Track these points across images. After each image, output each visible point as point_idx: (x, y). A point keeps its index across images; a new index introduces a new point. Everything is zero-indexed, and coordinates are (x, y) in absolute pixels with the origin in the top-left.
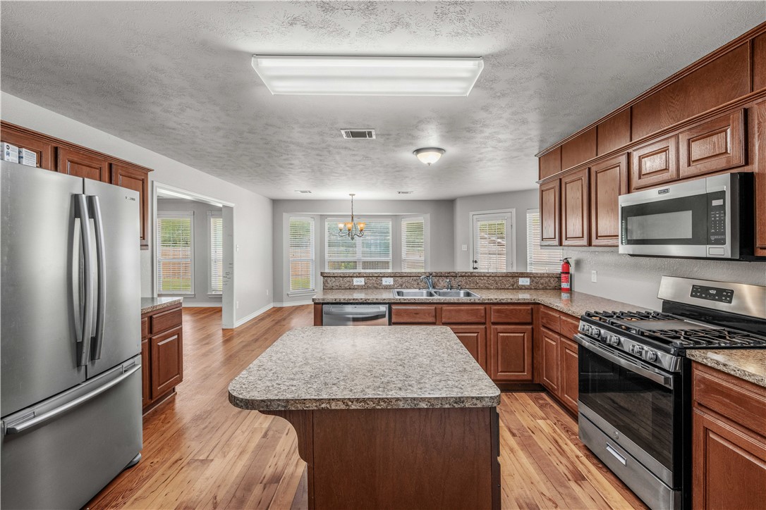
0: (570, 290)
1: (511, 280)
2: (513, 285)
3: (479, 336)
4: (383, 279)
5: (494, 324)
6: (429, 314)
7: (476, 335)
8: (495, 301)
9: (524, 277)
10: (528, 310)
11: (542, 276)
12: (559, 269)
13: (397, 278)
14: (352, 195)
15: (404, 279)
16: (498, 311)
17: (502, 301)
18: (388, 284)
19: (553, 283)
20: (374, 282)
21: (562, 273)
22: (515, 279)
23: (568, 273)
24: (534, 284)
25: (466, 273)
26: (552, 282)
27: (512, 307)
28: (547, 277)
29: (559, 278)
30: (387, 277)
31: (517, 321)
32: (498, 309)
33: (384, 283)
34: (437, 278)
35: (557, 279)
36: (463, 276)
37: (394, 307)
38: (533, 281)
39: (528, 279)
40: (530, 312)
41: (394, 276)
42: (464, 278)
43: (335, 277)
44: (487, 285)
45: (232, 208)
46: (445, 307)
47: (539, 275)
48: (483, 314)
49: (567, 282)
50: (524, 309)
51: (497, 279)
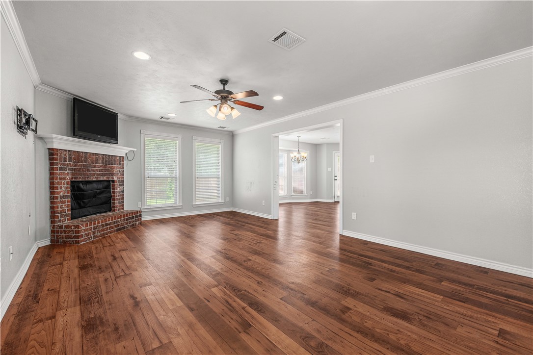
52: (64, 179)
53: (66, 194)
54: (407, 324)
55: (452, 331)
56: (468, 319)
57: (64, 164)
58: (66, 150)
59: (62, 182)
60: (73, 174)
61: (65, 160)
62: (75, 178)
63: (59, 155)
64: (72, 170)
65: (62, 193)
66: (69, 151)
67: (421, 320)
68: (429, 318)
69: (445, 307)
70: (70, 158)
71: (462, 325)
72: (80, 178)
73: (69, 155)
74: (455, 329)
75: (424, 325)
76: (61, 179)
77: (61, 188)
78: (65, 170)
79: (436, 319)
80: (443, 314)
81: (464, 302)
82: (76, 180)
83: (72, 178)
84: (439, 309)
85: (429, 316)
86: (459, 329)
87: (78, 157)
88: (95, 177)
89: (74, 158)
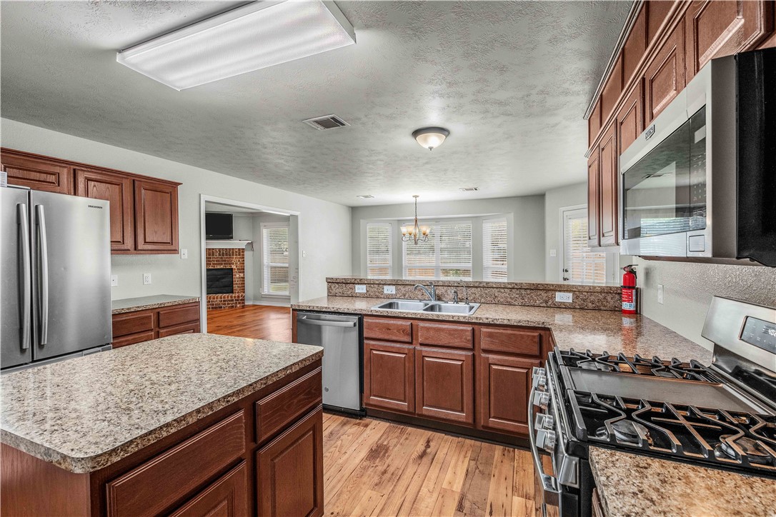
0: (636, 313)
1: (543, 294)
2: (546, 302)
3: (464, 367)
4: (385, 287)
5: (486, 351)
6: (403, 331)
7: (460, 363)
8: (486, 321)
9: (564, 291)
10: (534, 337)
11: (591, 291)
12: (618, 282)
13: (400, 287)
14: (416, 197)
15: (407, 288)
16: (490, 335)
17: (495, 322)
18: (389, 292)
19: (612, 303)
20: (375, 290)
21: (624, 287)
22: (550, 294)
23: (633, 288)
24: (579, 302)
25: (480, 283)
26: (609, 299)
27: (509, 332)
28: (601, 292)
29: (617, 293)
30: (389, 285)
31: (518, 351)
32: (491, 333)
33: (385, 292)
34: (445, 288)
35: (617, 297)
36: (476, 287)
37: (366, 320)
38: (577, 297)
39: (571, 295)
40: (537, 340)
41: (396, 283)
42: (479, 289)
43: (338, 283)
44: (509, 300)
45: (297, 216)
46: (422, 324)
47: (587, 289)
48: (470, 338)
49: (630, 301)
50: (528, 336)
51: (523, 292)
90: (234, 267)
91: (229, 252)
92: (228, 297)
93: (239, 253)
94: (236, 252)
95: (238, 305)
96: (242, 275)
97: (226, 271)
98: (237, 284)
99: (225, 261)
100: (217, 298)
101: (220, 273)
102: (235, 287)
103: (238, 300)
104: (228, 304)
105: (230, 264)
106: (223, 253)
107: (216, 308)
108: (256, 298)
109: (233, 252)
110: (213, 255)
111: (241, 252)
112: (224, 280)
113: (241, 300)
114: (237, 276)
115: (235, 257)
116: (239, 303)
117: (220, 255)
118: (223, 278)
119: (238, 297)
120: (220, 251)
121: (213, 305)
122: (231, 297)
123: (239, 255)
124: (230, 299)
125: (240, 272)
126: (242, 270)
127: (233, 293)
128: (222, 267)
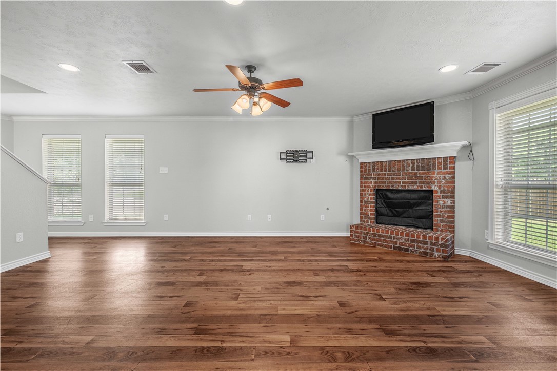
52: (368, 187)
53: (369, 200)
54: (284, 280)
55: (262, 286)
56: (256, 299)
57: (368, 175)
58: (370, 163)
59: (366, 190)
60: (376, 183)
61: (369, 171)
62: (378, 186)
63: (364, 167)
64: (375, 179)
65: (366, 199)
66: (373, 163)
67: (280, 285)
68: (277, 288)
69: (272, 302)
70: (373, 169)
71: (260, 293)
72: (383, 186)
73: (373, 166)
74: (262, 288)
75: (276, 283)
76: (365, 187)
77: (365, 194)
78: (369, 179)
79: (273, 290)
80: (272, 295)
81: (261, 315)
82: (379, 188)
83: (375, 186)
84: (275, 298)
85: (278, 290)
86: (260, 289)
87: (380, 166)
88: (402, 186)
89: (377, 169)
90: (435, 188)
91: (426, 165)
92: (418, 236)
93: (446, 164)
94: (439, 163)
95: (436, 254)
96: (449, 202)
97: (422, 194)
98: (439, 216)
99: (421, 178)
100: (402, 234)
101: (414, 196)
102: (437, 220)
103: (435, 245)
104: (419, 247)
105: (428, 183)
106: (418, 166)
107: (400, 249)
108: (475, 246)
109: (434, 165)
110: (404, 170)
111: (449, 163)
112: (420, 208)
113: (442, 245)
114: (440, 203)
115: (436, 171)
116: (438, 250)
117: (413, 169)
118: (419, 204)
119: (437, 239)
120: (413, 164)
121: (396, 243)
122: (424, 237)
123: (445, 168)
124: (421, 239)
125: (447, 197)
126: (451, 194)
127: (432, 228)
128: (415, 187)
